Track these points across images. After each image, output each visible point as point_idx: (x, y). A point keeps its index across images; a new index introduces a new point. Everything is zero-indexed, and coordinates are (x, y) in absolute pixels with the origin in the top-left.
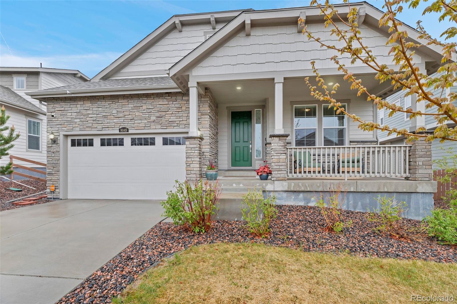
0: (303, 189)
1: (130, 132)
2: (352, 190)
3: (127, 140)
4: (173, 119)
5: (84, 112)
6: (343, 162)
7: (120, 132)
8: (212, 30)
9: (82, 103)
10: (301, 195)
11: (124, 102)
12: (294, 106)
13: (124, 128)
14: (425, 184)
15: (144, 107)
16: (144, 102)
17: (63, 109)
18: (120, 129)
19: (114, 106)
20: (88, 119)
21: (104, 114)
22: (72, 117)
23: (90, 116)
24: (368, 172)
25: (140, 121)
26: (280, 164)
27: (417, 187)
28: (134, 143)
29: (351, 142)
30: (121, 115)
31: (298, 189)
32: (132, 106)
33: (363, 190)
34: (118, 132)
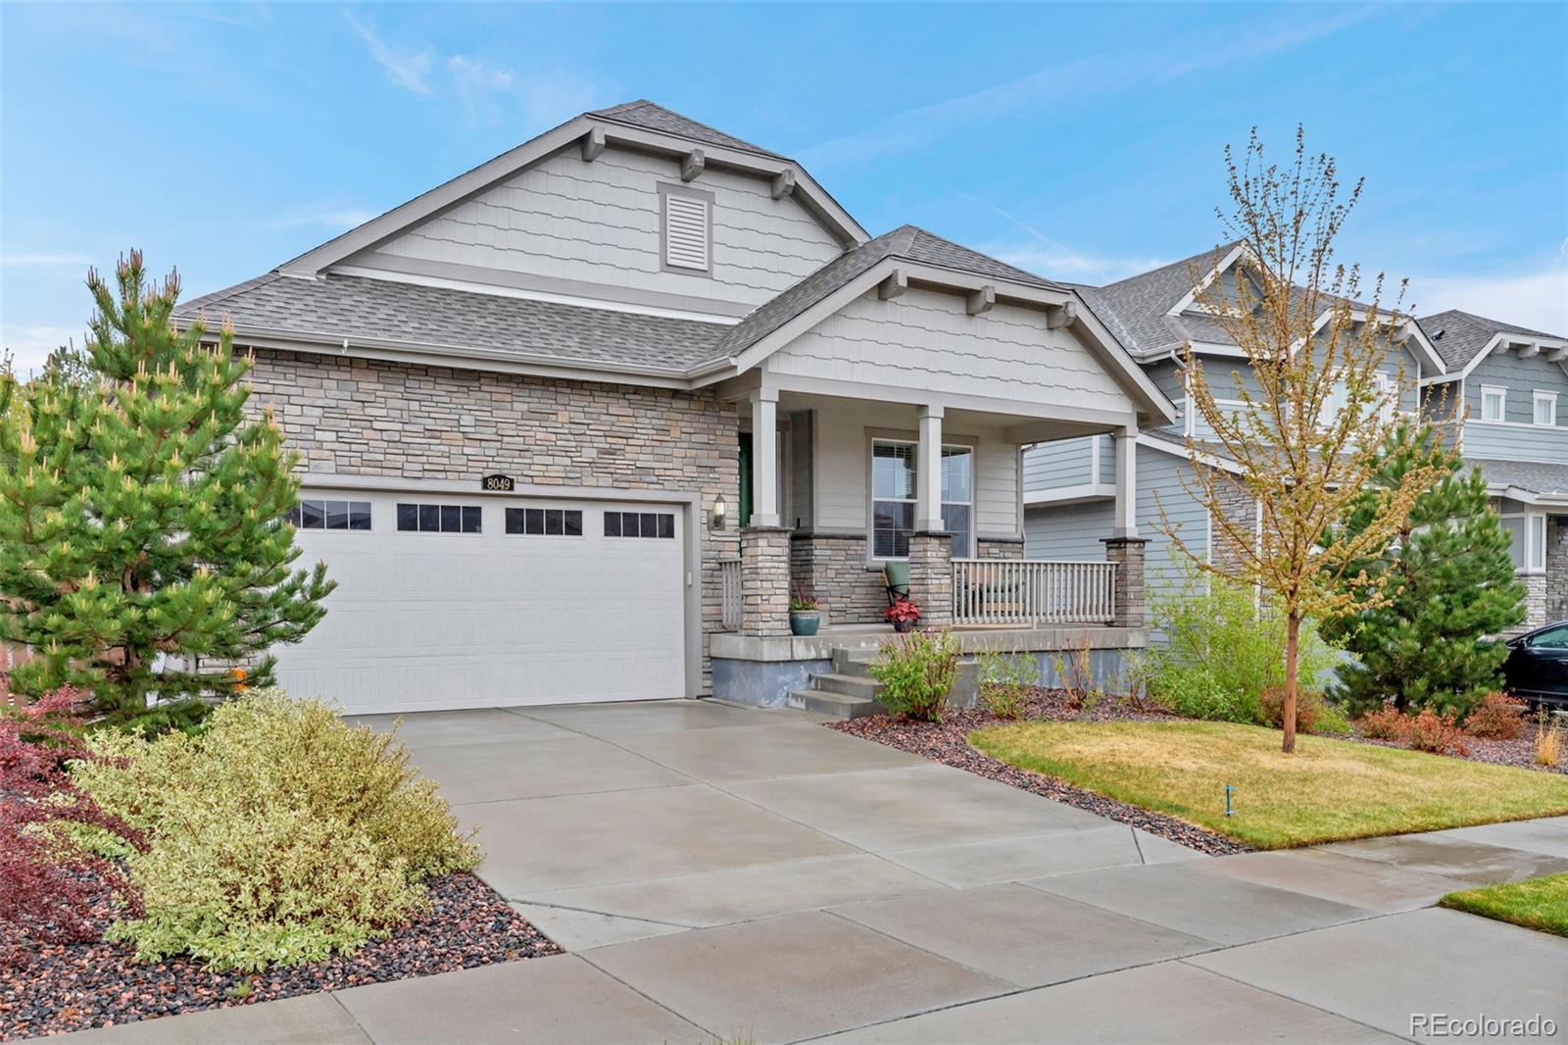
1: (519, 489)
3: (493, 515)
4: (645, 460)
5: (354, 409)
6: (988, 591)
7: (485, 487)
9: (347, 376)
11: (501, 392)
12: (874, 439)
13: (500, 477)
15: (563, 417)
16: (562, 399)
17: (267, 388)
18: (485, 481)
19: (461, 399)
20: (368, 434)
21: (430, 424)
22: (303, 420)
23: (376, 425)
25: (549, 460)
26: (941, 596)
28: (515, 522)
29: (979, 540)
30: (488, 433)
32: (525, 407)
33: (1063, 648)
34: (478, 488)
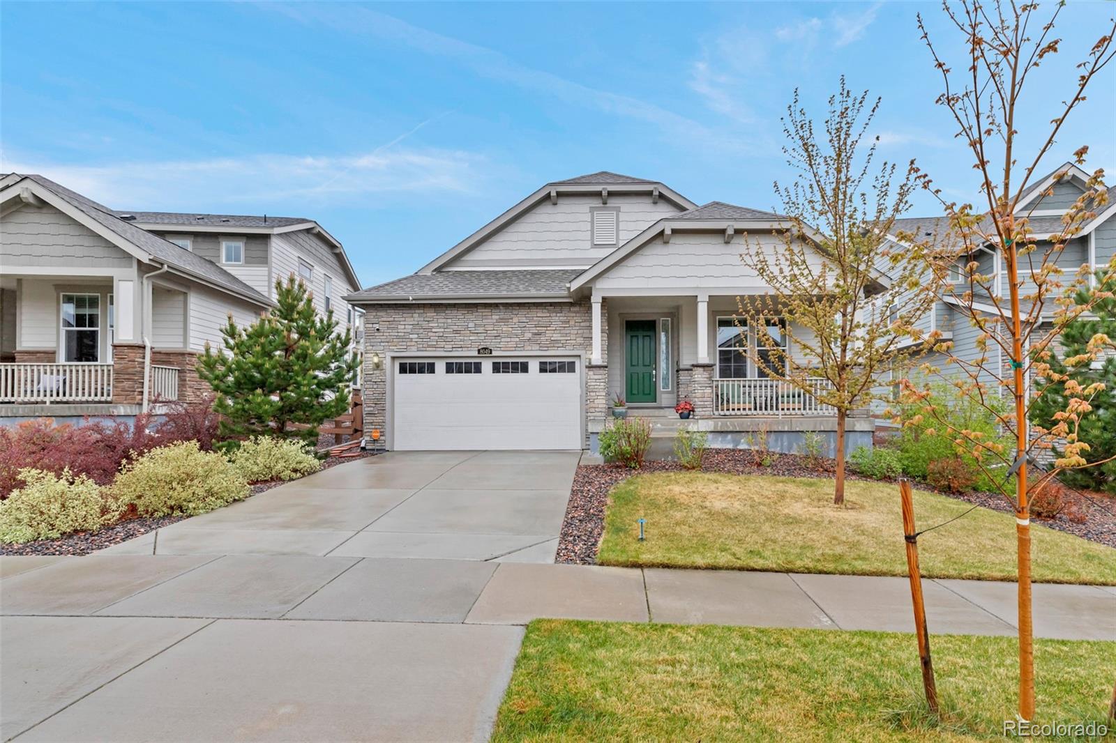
0: (731, 429)
1: (494, 353)
2: (786, 429)
3: (487, 366)
4: (556, 337)
5: (425, 324)
6: (783, 397)
7: (479, 353)
8: (602, 205)
9: (422, 311)
10: (729, 437)
11: (486, 312)
12: (718, 317)
13: (485, 349)
14: (863, 422)
15: (516, 320)
16: (515, 312)
17: (392, 319)
18: (479, 351)
19: (469, 316)
20: (430, 334)
21: (455, 328)
22: (405, 331)
23: (434, 330)
24: (810, 409)
25: (509, 340)
26: (705, 399)
27: (855, 425)
28: (497, 368)
30: (481, 330)
31: (726, 429)
32: (498, 317)
33: (798, 429)
34: (476, 354)
